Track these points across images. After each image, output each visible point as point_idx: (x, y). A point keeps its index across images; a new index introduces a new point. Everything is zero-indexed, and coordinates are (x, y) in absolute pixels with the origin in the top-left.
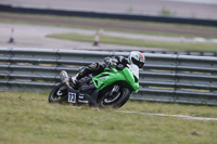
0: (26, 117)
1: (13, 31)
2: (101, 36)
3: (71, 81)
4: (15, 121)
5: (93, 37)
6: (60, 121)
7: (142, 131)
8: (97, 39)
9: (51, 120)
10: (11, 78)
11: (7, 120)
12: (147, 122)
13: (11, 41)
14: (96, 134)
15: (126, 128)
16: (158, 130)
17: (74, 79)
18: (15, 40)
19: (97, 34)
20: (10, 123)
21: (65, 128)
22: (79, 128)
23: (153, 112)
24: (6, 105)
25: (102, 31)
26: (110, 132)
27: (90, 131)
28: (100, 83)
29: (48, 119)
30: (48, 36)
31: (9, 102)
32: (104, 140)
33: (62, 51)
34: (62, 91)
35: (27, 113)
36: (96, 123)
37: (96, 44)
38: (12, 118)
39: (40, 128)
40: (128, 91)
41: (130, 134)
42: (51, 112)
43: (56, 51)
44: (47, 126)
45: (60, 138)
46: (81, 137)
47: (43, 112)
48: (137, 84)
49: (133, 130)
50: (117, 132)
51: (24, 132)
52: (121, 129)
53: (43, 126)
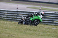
0: (21, 29)
1: (18, 6)
2: (41, 8)
3: (24, 19)
4: (18, 30)
5: (39, 8)
6: (30, 30)
7: (52, 33)
8: (40, 8)
9: (28, 30)
10: (17, 18)
11: (16, 29)
12: (53, 31)
13: (17, 8)
14: (40, 33)
15: (48, 32)
16: (56, 33)
17: (25, 18)
18: (18, 8)
19: (40, 7)
20: (17, 30)
21: (31, 32)
22: (35, 32)
23: (55, 28)
24: (16, 26)
25: (42, 6)
26: (43, 33)
27: (38, 33)
28: (32, 19)
29: (27, 29)
30: (27, 7)
31: (17, 25)
32: (42, 35)
33: (31, 11)
34: (22, 21)
35: (21, 28)
36: (40, 31)
37: (40, 10)
38: (17, 29)
39: (25, 32)
40: (39, 21)
41: (49, 34)
42: (28, 28)
43: (29, 11)
44: (27, 31)
45: (30, 34)
46: (36, 34)
47: (26, 27)
48: (42, 20)
49: (50, 33)
50: (45, 33)
51: (21, 33)
52: (46, 32)
53: (26, 31)
